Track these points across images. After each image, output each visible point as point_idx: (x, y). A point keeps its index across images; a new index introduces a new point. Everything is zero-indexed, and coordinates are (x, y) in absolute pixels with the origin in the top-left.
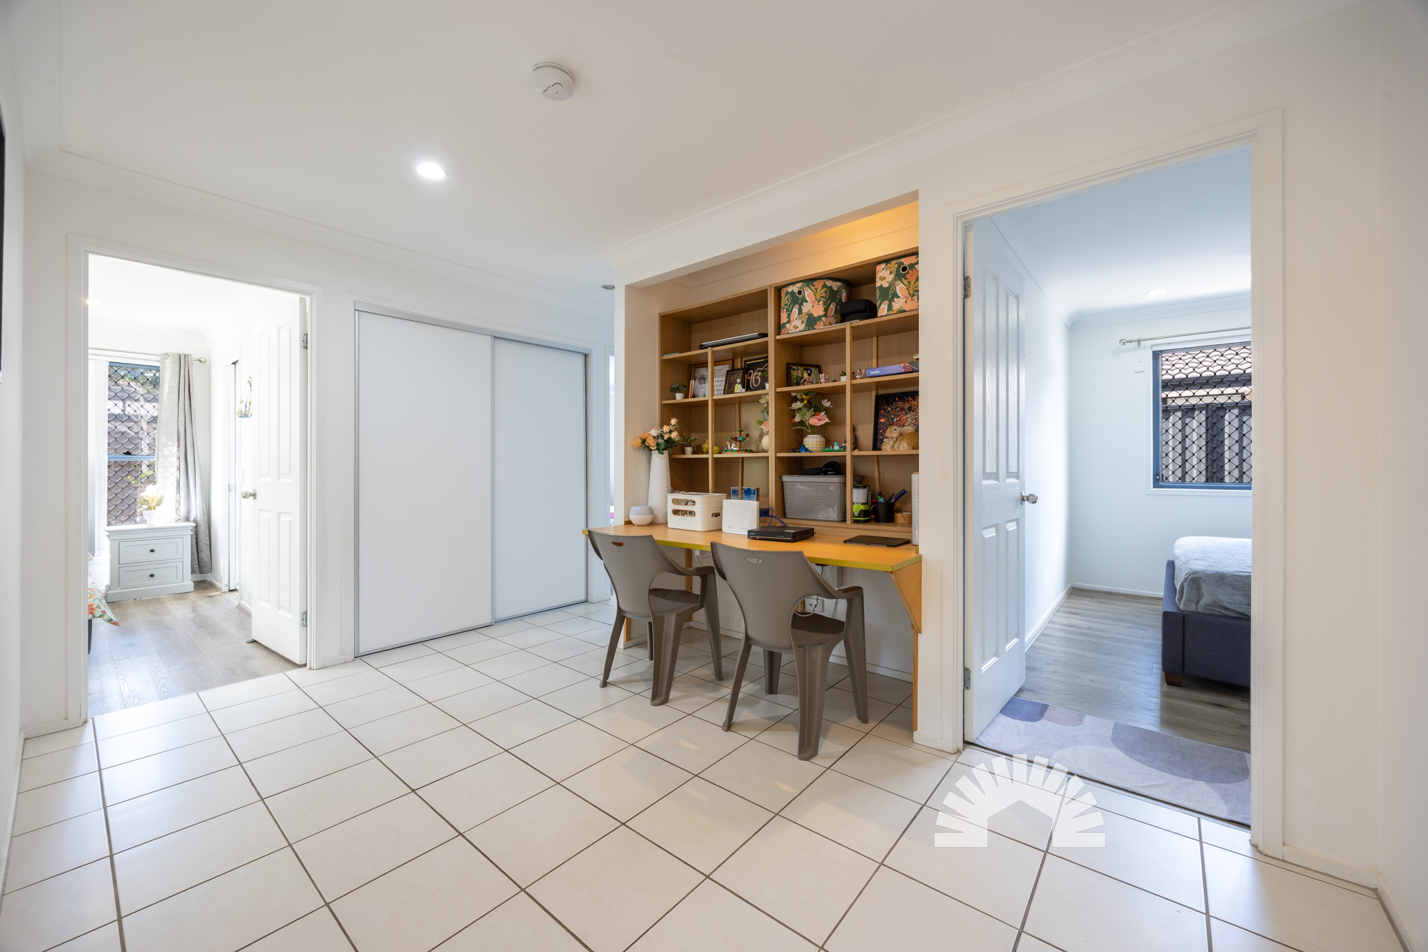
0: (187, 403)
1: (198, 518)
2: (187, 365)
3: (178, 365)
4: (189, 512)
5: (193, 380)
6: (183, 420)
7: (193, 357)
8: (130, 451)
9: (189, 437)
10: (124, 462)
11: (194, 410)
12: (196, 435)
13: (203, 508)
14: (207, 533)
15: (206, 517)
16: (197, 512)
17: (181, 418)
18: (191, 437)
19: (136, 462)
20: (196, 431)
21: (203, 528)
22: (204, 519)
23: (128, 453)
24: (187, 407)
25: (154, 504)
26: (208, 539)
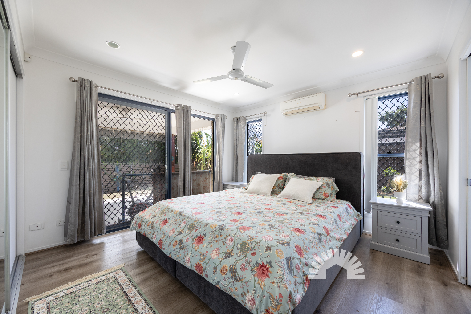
0: (427, 112)
1: (436, 202)
2: (427, 83)
3: (420, 85)
4: (429, 195)
5: (432, 93)
6: (424, 125)
7: (433, 76)
8: (391, 151)
9: (429, 138)
10: (387, 158)
11: (433, 116)
12: (435, 136)
13: (441, 194)
14: (444, 215)
15: (443, 202)
16: (435, 196)
17: (423, 125)
18: (430, 138)
19: (394, 158)
20: (435, 133)
21: (440, 210)
22: (441, 203)
23: (390, 152)
24: (427, 115)
25: (401, 188)
26: (445, 220)
